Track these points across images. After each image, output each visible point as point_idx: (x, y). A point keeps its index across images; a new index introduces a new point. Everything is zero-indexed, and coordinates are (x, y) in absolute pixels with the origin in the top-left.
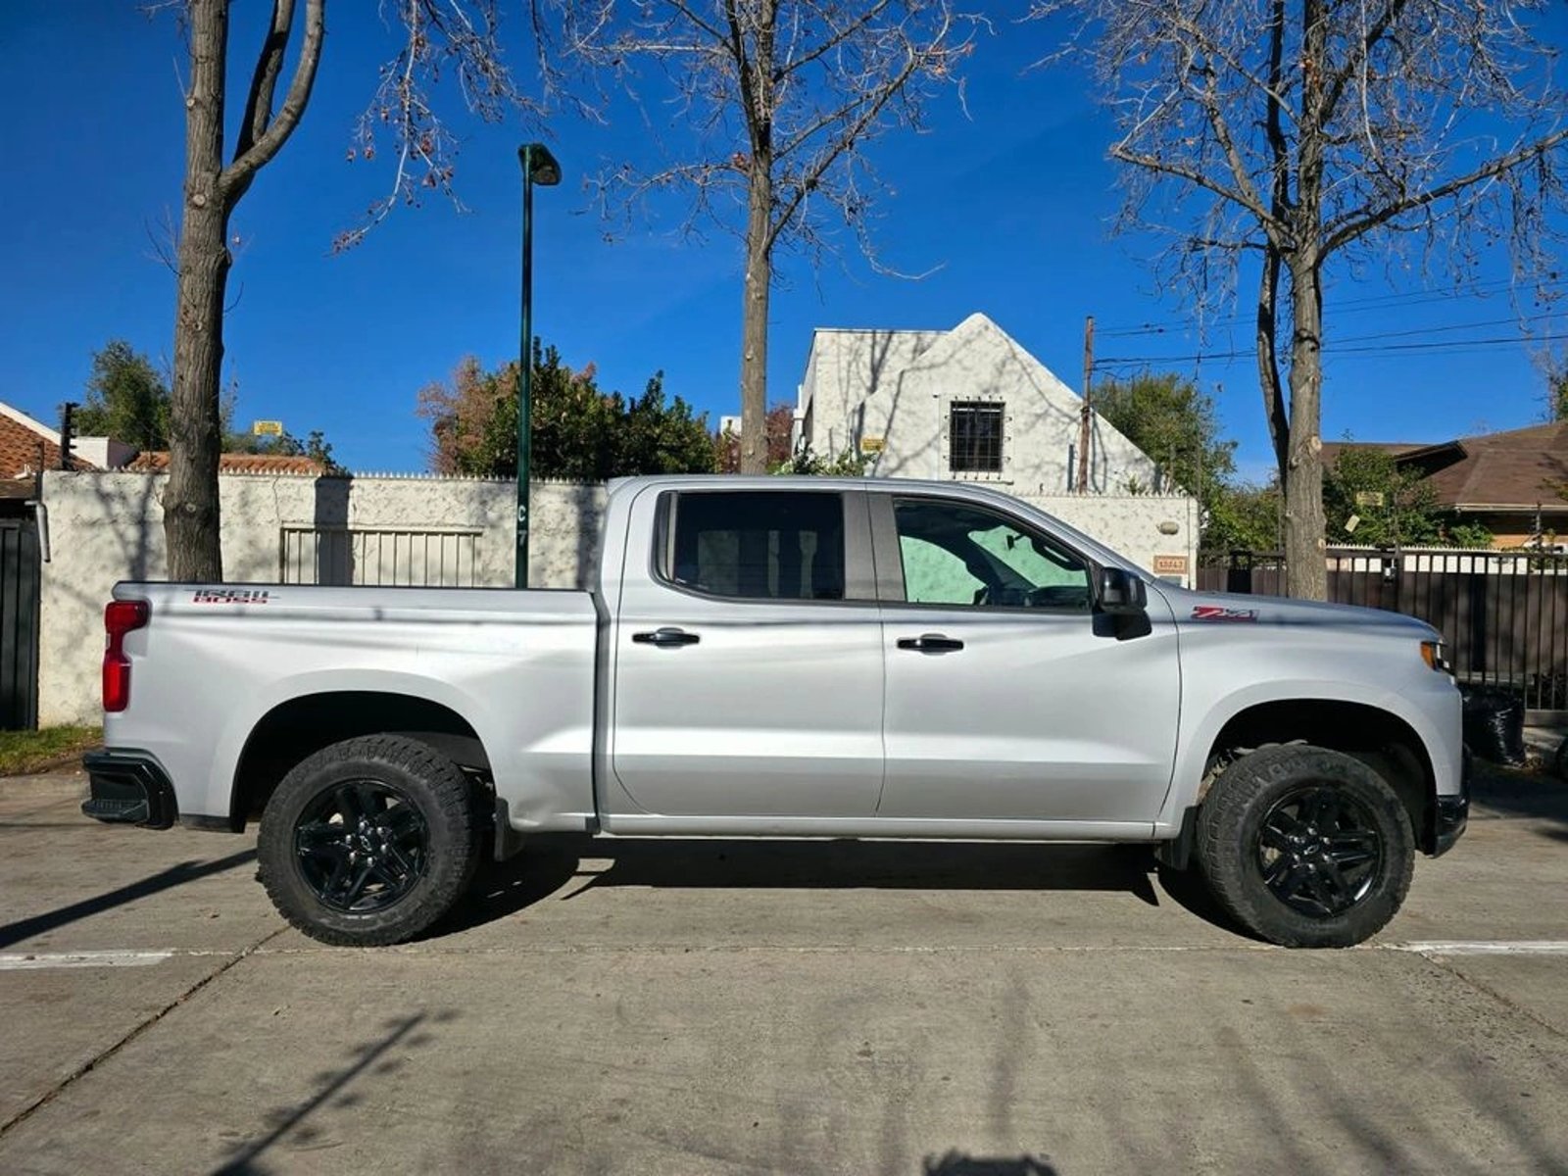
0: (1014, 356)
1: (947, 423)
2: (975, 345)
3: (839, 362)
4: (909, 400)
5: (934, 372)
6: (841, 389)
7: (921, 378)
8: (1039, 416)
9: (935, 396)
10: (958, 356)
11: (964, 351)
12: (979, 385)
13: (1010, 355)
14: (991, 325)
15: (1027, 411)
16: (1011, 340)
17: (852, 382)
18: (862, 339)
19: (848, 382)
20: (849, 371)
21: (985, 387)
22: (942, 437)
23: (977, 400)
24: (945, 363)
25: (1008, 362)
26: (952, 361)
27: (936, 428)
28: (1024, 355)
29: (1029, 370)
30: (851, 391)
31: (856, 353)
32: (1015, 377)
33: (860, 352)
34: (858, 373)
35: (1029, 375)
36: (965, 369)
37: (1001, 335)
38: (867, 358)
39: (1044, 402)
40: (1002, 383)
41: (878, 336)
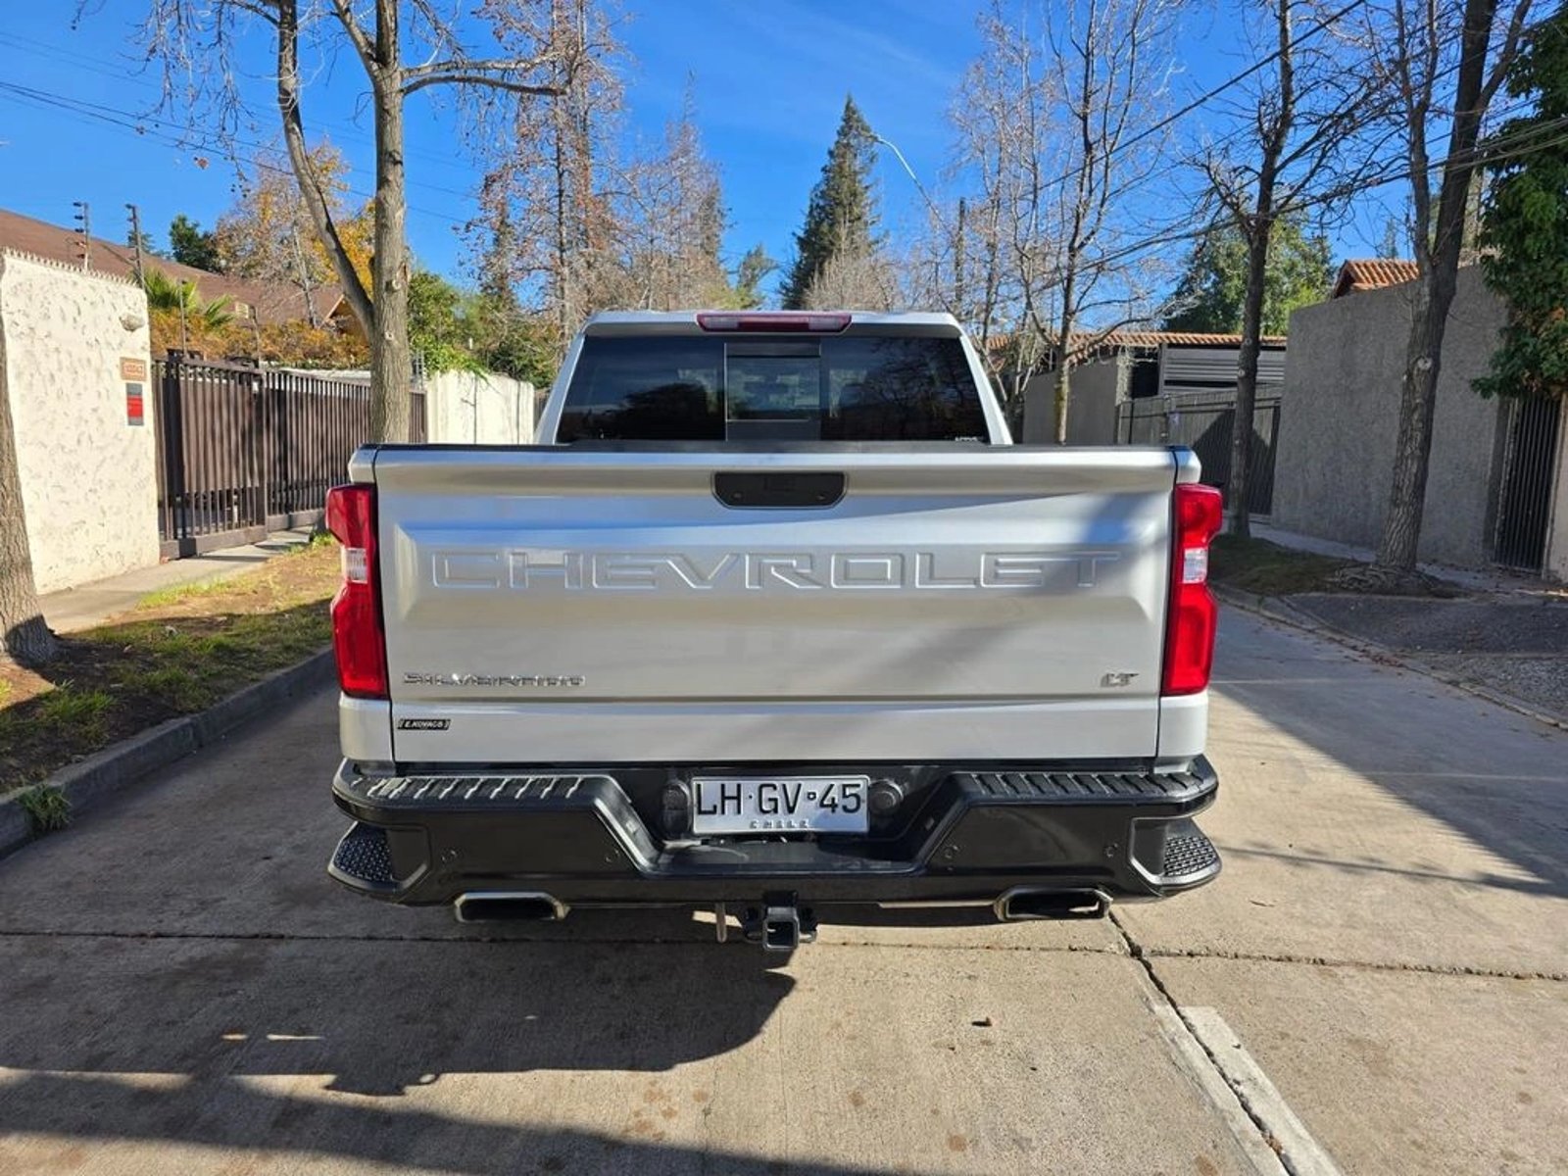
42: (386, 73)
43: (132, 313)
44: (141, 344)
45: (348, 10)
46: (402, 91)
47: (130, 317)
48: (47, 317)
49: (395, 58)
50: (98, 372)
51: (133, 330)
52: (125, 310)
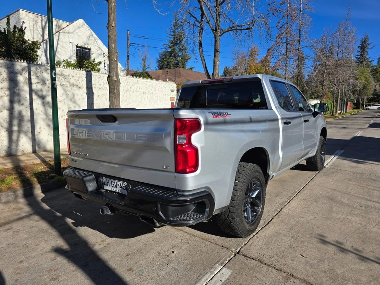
0: (92, 35)
1: (75, 52)
2: (81, 29)
3: (29, 23)
4: (62, 42)
5: (70, 35)
6: (31, 33)
7: (66, 36)
8: (99, 54)
9: (71, 43)
10: (76, 31)
11: (78, 30)
12: (83, 42)
13: (91, 35)
14: (85, 24)
15: (96, 52)
16: (91, 30)
17: (35, 32)
18: (37, 17)
19: (34, 31)
20: (33, 27)
21: (85, 43)
22: (74, 56)
23: (83, 46)
24: (73, 33)
25: (91, 37)
26: (75, 32)
27: (72, 53)
28: (95, 35)
29: (96, 40)
30: (35, 35)
31: (36, 21)
32: (93, 42)
33: (37, 21)
34: (37, 29)
35: (96, 42)
36: (79, 36)
37: (88, 28)
38: (40, 24)
39: (100, 51)
40: (89, 43)
41: (43, 17)
42: (216, 32)
43: (173, 88)
44: (174, 94)
45: (209, 21)
46: (219, 36)
47: (172, 89)
48: (156, 90)
49: (218, 29)
50: (165, 100)
51: (173, 91)
52: (172, 88)
